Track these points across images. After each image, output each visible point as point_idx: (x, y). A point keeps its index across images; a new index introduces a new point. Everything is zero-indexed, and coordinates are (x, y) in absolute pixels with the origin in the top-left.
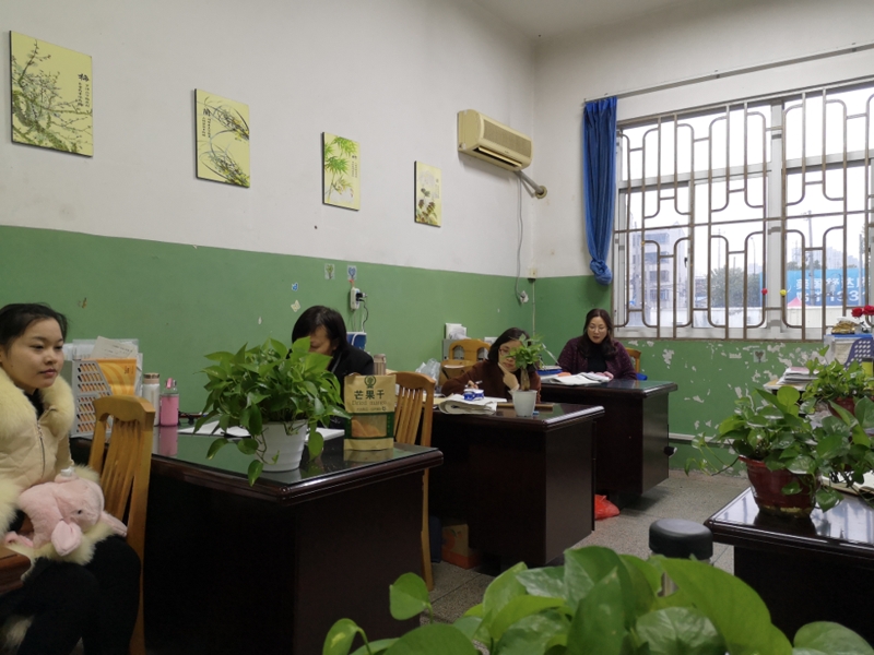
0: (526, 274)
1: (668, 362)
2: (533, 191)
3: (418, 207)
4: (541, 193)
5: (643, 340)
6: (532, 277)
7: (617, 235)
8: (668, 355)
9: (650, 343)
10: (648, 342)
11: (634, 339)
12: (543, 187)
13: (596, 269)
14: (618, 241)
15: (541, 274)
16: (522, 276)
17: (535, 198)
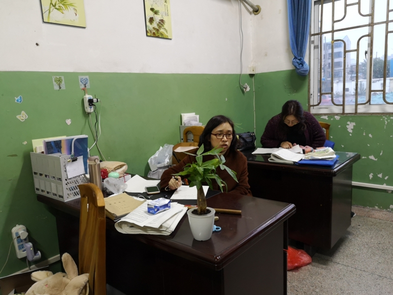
0: (247, 71)
1: (351, 131)
2: (251, 10)
3: (148, 24)
4: (256, 11)
5: (331, 115)
6: (252, 73)
7: (312, 37)
8: (350, 126)
9: (337, 118)
10: (336, 117)
11: (325, 114)
12: (258, 6)
13: (297, 64)
14: (313, 42)
15: (258, 71)
16: (244, 72)
17: (253, 15)
